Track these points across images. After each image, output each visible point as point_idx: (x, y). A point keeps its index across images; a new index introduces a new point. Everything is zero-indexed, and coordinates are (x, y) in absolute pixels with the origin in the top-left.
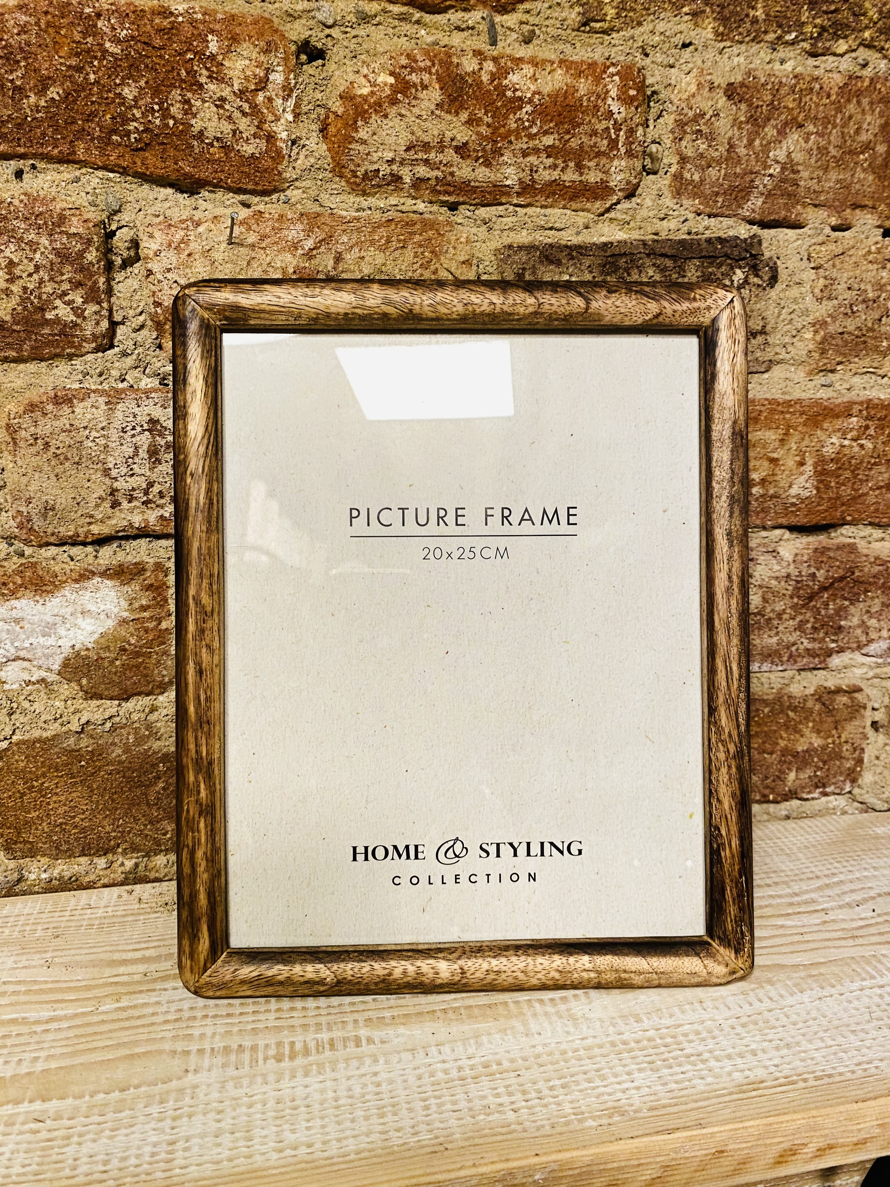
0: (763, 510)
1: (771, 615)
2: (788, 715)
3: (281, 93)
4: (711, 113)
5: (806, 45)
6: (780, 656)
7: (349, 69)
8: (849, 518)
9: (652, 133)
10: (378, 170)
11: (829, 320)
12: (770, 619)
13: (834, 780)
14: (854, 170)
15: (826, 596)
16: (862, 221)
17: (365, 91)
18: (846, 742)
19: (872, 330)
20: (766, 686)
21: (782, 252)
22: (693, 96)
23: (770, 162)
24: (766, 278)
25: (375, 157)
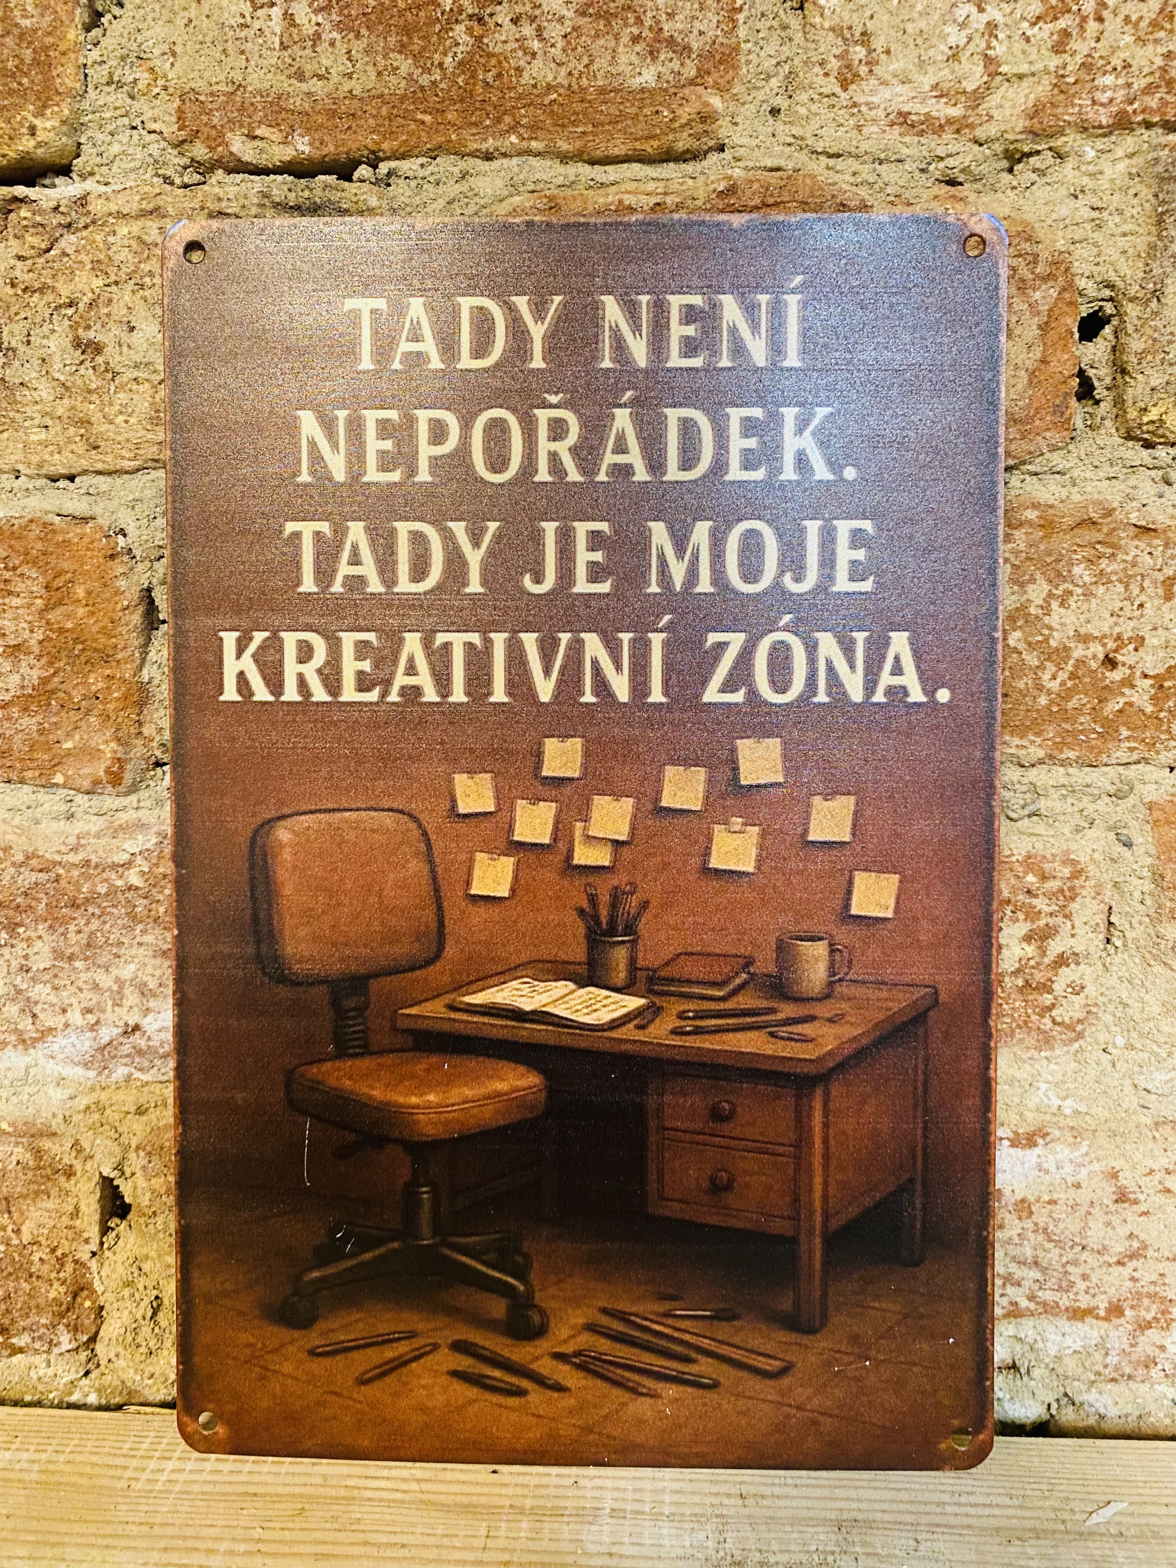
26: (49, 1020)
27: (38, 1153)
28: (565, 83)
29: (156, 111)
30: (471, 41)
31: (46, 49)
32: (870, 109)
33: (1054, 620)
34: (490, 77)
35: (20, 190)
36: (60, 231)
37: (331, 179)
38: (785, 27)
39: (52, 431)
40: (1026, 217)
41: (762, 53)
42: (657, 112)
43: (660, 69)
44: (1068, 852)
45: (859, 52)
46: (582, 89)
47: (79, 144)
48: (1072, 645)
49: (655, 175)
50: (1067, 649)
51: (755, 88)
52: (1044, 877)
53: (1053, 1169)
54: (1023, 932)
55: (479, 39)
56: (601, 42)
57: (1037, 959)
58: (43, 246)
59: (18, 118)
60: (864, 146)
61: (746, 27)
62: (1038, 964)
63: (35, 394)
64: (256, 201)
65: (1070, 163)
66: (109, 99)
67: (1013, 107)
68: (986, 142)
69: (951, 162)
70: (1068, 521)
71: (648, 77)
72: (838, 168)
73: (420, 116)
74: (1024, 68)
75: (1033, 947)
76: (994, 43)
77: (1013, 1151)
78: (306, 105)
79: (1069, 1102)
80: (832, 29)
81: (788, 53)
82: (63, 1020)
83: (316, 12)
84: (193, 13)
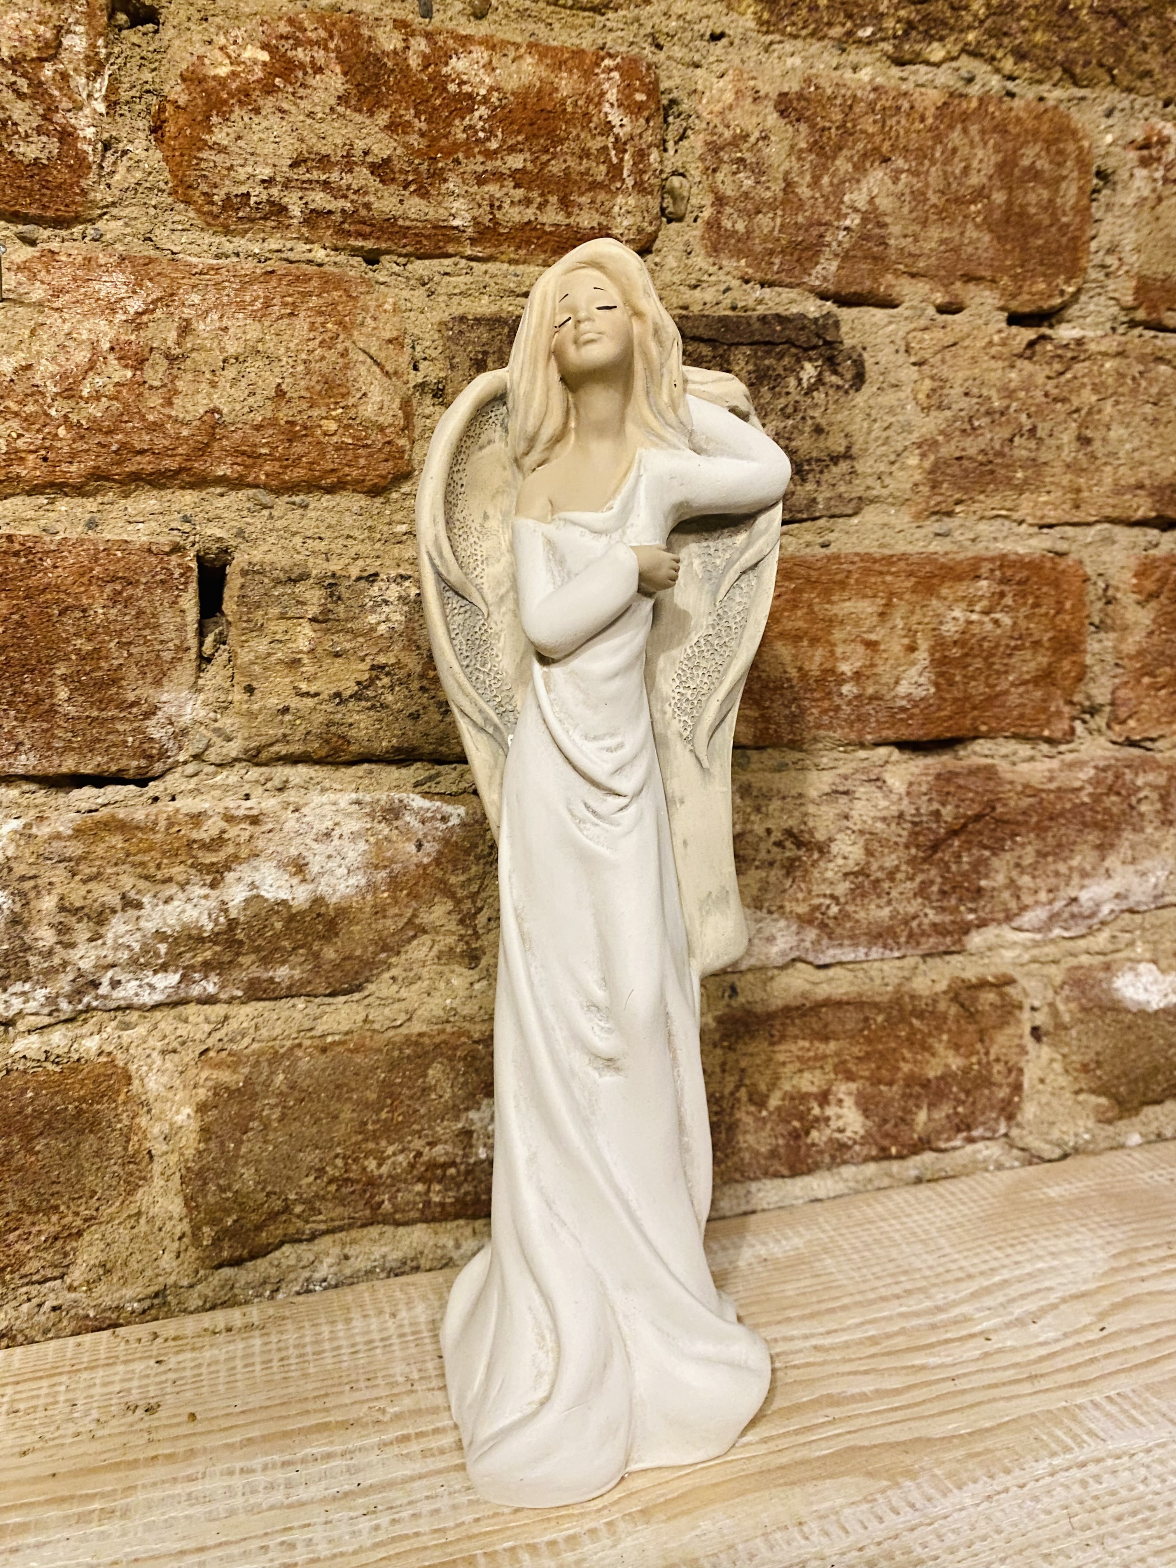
0: (859, 719)
1: (880, 875)
2: (911, 1025)
3: (83, 67)
4: (756, 134)
5: (888, 47)
6: (895, 937)
7: (196, 37)
8: (984, 728)
9: (672, 160)
10: (248, 195)
11: (940, 438)
12: (878, 881)
13: (982, 1119)
14: (963, 225)
15: (957, 843)
16: (978, 300)
17: (223, 71)
18: (998, 1060)
19: (1000, 454)
20: (878, 982)
21: (869, 340)
22: (730, 107)
23: (844, 210)
24: (848, 376)
25: (242, 173)
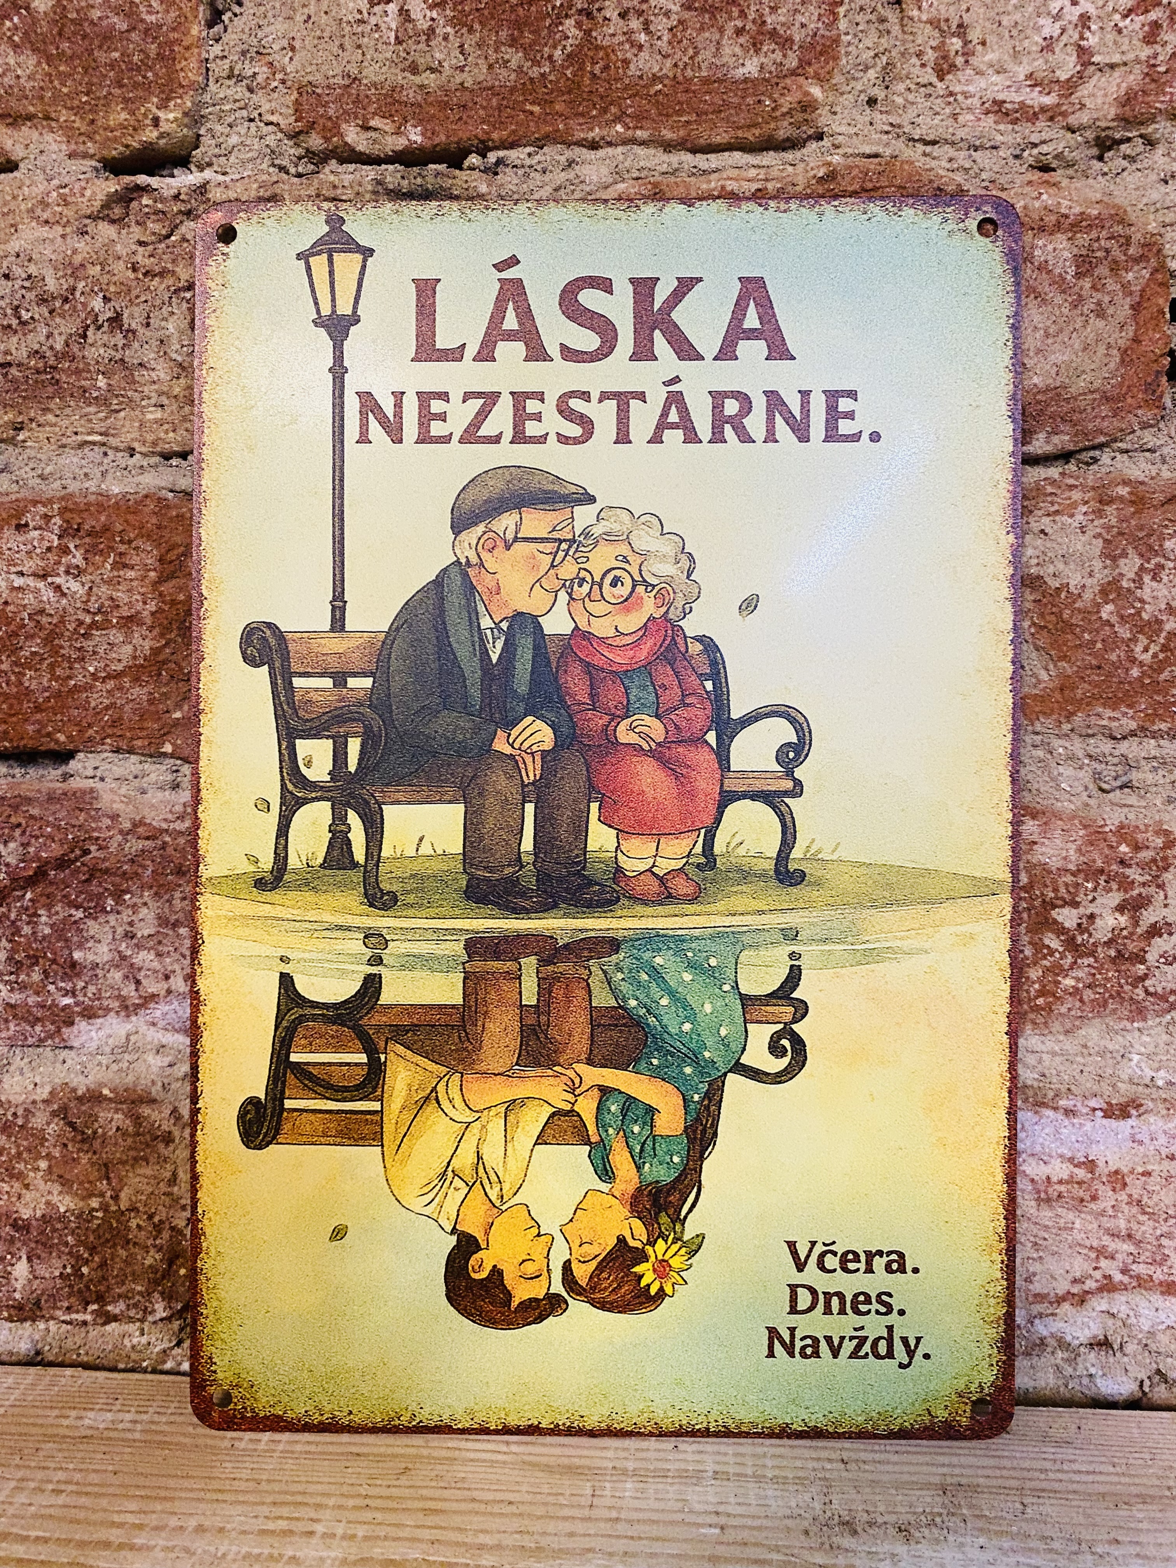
26: (152, 986)
27: (137, 1120)
28: (671, 74)
29: (273, 104)
30: (581, 34)
31: (171, 43)
32: (966, 98)
33: (1146, 593)
34: (597, 70)
35: (142, 179)
36: (180, 217)
37: (441, 167)
38: (883, 20)
39: (168, 410)
40: (1117, 201)
41: (861, 46)
42: (759, 101)
43: (763, 60)
44: (1161, 822)
45: (956, 43)
46: (689, 81)
47: (199, 136)
48: (1164, 618)
49: (755, 162)
50: (1159, 622)
51: (854, 78)
52: (1137, 847)
53: (1147, 1141)
54: (1117, 902)
55: (588, 32)
56: (707, 35)
57: (1130, 929)
58: (164, 232)
59: (143, 110)
60: (961, 133)
61: (846, 20)
62: (1132, 933)
63: (153, 374)
64: (370, 188)
65: (1160, 150)
66: (229, 92)
67: (1106, 95)
68: (1079, 129)
69: (1044, 149)
70: (1160, 497)
71: (751, 67)
72: (935, 154)
73: (528, 107)
74: (1116, 58)
75: (1125, 918)
76: (1087, 34)
77: (1105, 1122)
78: (419, 98)
79: (1162, 1073)
80: (930, 22)
81: (886, 46)
82: (166, 986)
83: (431, 8)
84: (312, 9)
